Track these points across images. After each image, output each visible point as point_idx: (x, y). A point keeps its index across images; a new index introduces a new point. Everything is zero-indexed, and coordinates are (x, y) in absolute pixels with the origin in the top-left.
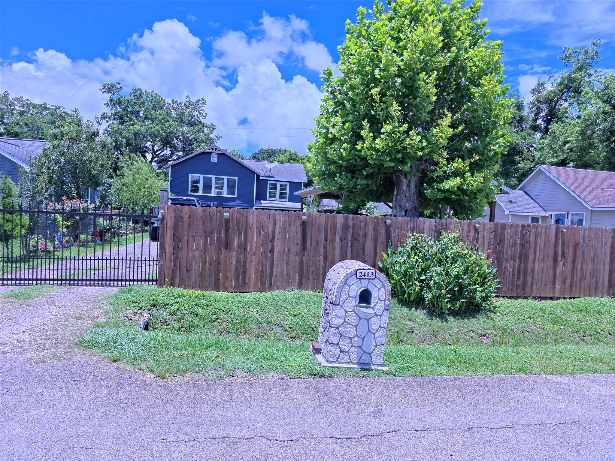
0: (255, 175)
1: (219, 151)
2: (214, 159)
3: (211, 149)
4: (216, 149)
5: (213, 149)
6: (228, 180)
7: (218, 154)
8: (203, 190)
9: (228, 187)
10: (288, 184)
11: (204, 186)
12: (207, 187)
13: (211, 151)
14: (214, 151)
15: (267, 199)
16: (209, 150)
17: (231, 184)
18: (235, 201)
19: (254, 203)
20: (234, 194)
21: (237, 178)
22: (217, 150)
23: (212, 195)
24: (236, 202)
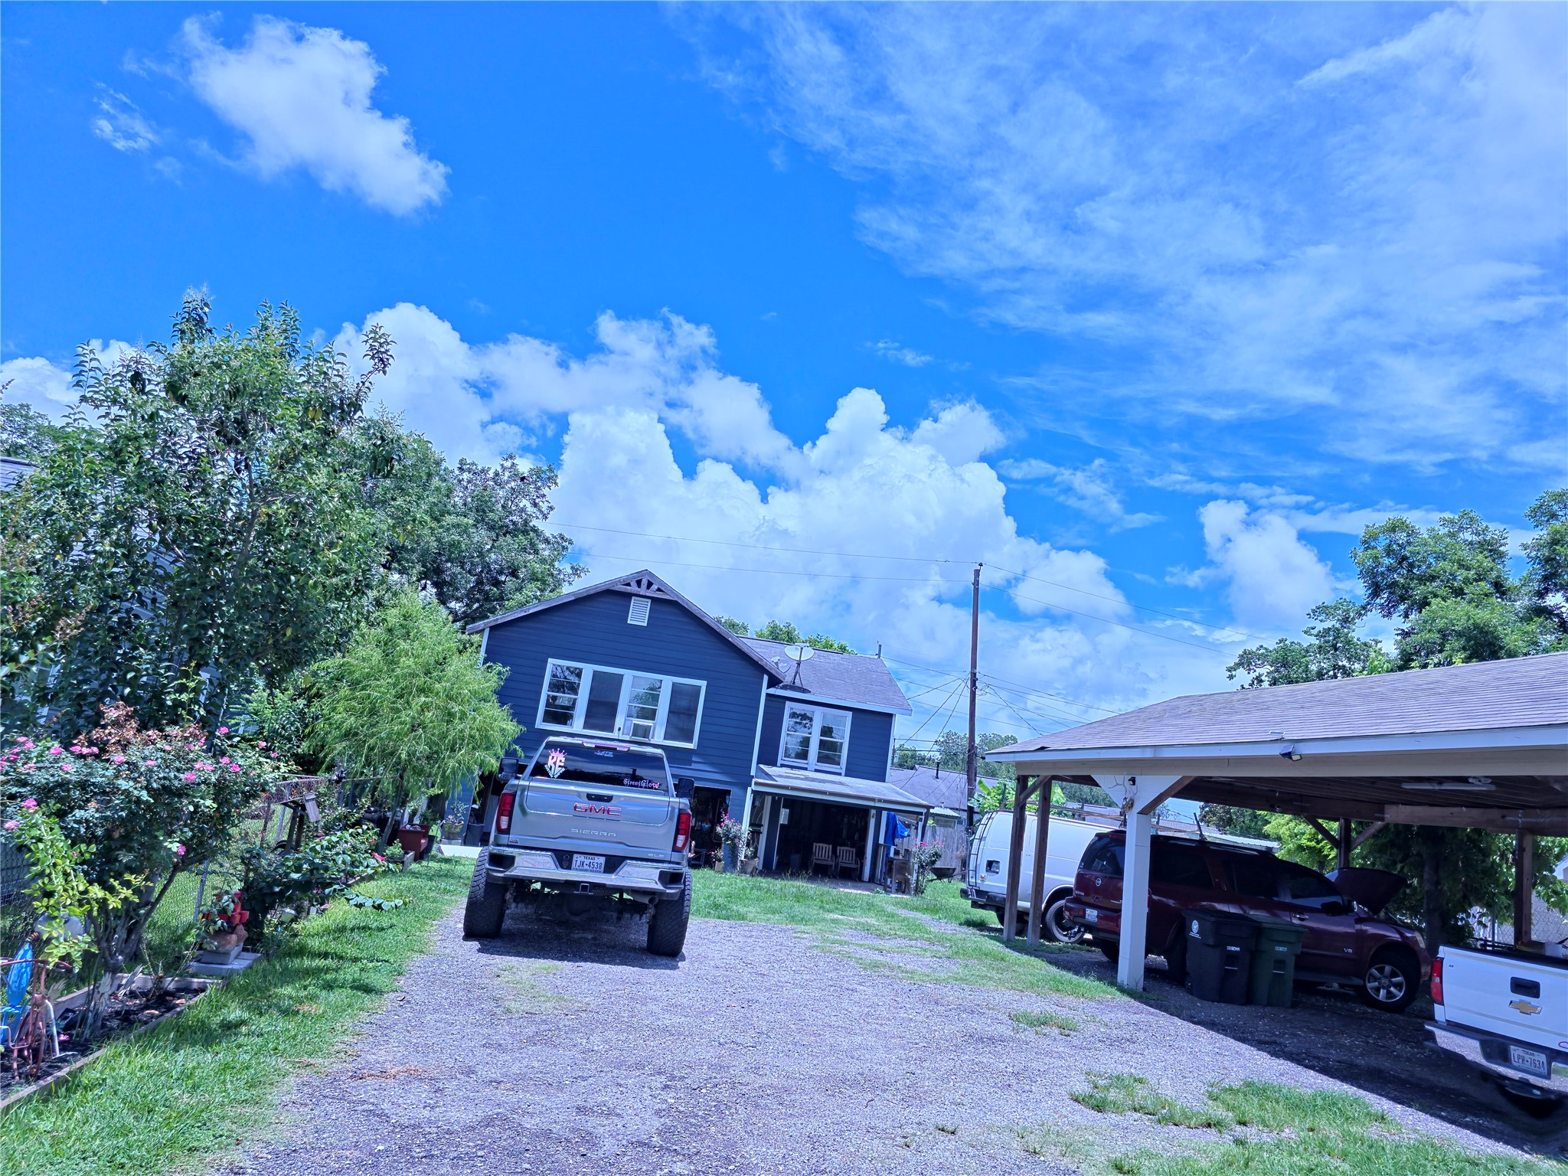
0: (766, 678)
1: (659, 590)
2: (639, 615)
3: (634, 584)
4: (650, 584)
5: (639, 583)
6: (676, 690)
7: (654, 600)
8: (587, 716)
9: (673, 711)
10: (850, 714)
11: (592, 704)
12: (602, 711)
13: (634, 588)
14: (643, 591)
15: (779, 764)
16: (628, 585)
17: (684, 703)
18: (690, 762)
19: (753, 773)
20: (690, 740)
21: (703, 684)
22: (654, 587)
23: (615, 735)
24: (694, 766)
